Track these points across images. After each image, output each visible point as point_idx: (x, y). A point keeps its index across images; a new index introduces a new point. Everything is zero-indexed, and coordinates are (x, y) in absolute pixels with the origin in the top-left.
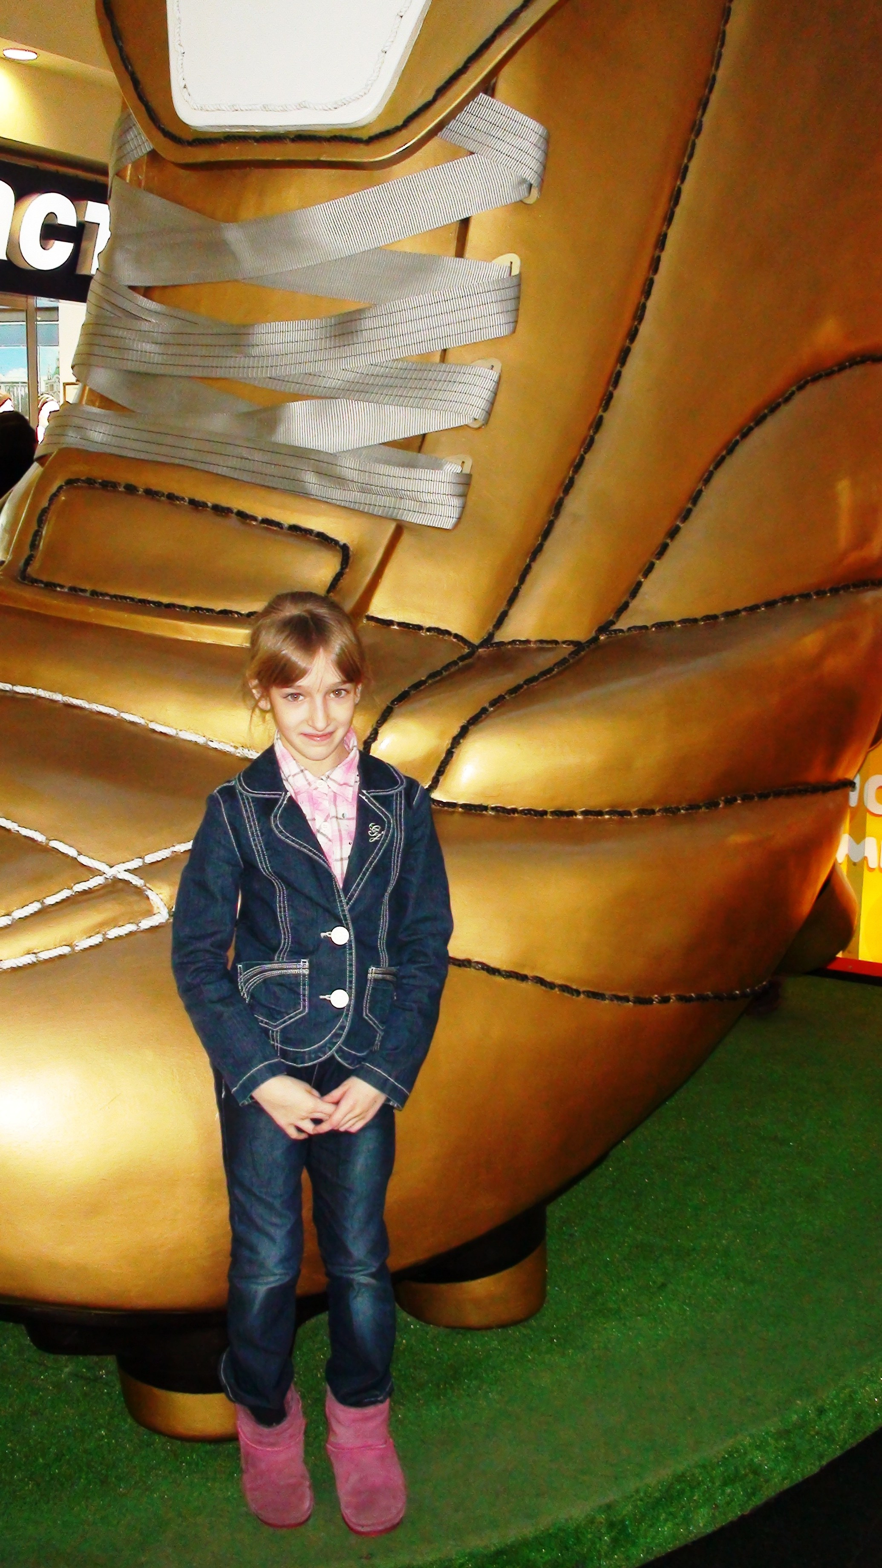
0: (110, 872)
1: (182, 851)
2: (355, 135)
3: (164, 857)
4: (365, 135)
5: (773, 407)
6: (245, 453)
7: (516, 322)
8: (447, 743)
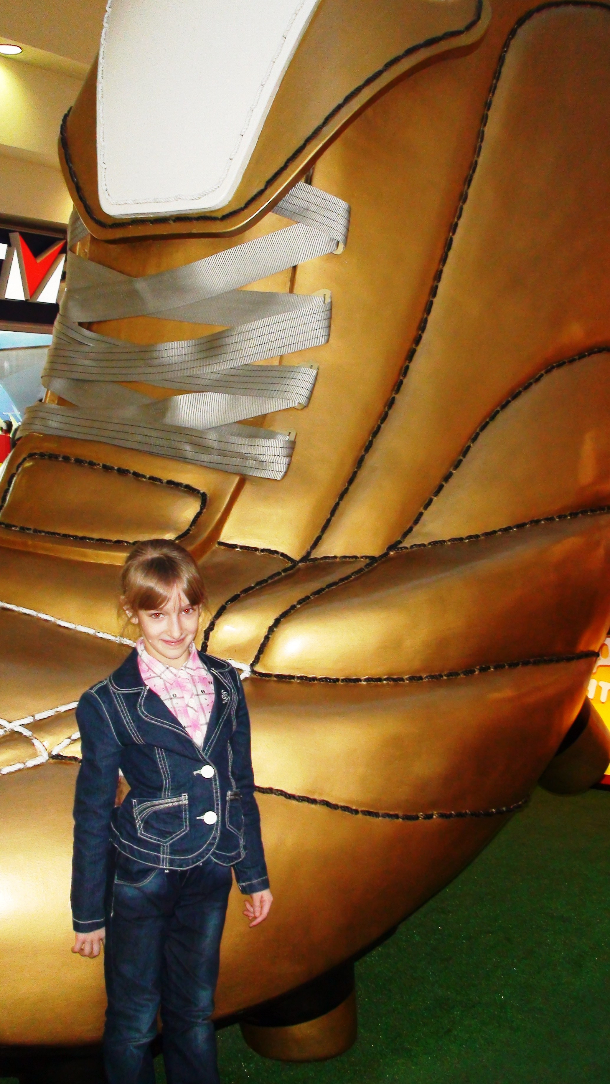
0: (9, 726)
1: (63, 711)
2: (214, 215)
3: (50, 716)
4: (219, 215)
5: (527, 387)
6: (146, 432)
7: (329, 335)
8: (264, 631)
